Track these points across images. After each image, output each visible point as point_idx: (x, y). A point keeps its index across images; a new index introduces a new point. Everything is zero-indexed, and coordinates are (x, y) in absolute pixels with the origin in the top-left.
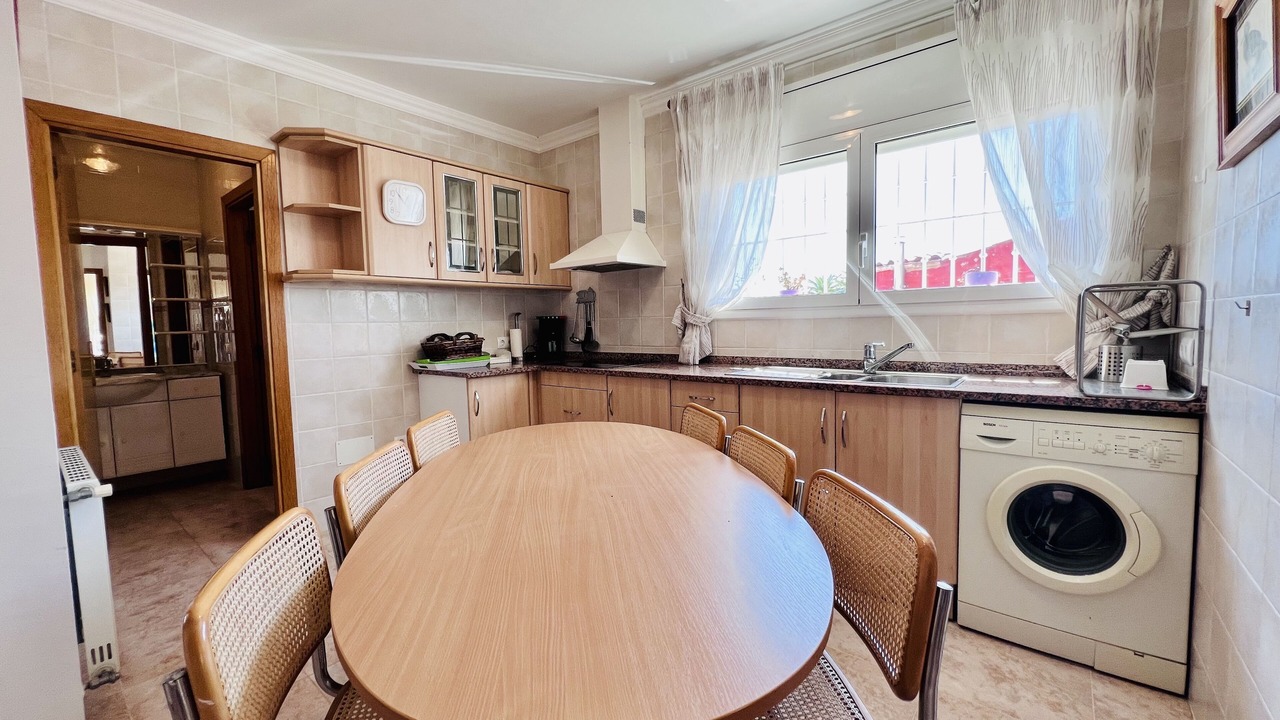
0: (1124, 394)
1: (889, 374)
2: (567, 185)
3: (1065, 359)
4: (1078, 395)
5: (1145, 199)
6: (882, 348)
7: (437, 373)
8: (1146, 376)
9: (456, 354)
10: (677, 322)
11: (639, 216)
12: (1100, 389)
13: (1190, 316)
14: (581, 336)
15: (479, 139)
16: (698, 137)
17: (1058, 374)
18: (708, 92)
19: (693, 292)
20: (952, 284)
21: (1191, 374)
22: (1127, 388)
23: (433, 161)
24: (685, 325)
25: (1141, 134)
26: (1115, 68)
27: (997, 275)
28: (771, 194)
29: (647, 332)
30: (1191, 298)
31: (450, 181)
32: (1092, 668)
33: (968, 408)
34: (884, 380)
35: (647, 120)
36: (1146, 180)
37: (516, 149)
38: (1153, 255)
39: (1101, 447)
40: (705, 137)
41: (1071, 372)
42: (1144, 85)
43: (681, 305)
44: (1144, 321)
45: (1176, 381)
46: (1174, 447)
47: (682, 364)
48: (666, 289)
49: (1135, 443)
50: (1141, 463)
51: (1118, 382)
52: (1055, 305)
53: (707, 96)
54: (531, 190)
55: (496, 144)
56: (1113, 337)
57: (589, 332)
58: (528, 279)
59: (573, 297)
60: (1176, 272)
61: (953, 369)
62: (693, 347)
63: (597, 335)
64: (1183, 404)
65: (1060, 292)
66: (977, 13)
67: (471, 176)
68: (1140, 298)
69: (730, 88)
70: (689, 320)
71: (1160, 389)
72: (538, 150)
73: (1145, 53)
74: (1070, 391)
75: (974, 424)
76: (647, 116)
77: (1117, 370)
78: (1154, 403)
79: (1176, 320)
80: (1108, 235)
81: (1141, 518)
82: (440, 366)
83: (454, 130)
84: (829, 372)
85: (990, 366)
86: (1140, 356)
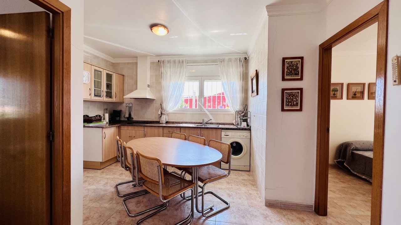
0: (242, 127)
1: (207, 125)
2: (124, 74)
3: (234, 122)
4: (237, 128)
5: (243, 97)
6: (206, 120)
7: (89, 127)
8: (244, 125)
9: (95, 121)
10: (160, 113)
11: (149, 86)
12: (239, 127)
13: (249, 116)
14: (127, 116)
15: (98, 57)
16: (166, 70)
17: (233, 124)
18: (169, 61)
19: (164, 106)
20: (216, 108)
21: (249, 124)
22: (242, 126)
23: (91, 65)
24: (162, 113)
25: (243, 87)
26: (240, 77)
27: (224, 107)
28: (183, 86)
29: (150, 115)
30: (249, 113)
31: (95, 70)
32: (239, 170)
33: (222, 130)
34: (206, 126)
35: (151, 62)
36: (243, 94)
37: (107, 61)
38: (244, 106)
39: (240, 135)
40: (168, 71)
41: (235, 124)
42: (243, 80)
43: (160, 109)
44: (244, 116)
45: (248, 125)
46: (248, 135)
47: (161, 123)
48: (156, 105)
49: (244, 135)
50: (244, 137)
51: (241, 126)
52: (232, 113)
53: (169, 62)
54: (115, 75)
55: (102, 59)
56: (240, 118)
57: (130, 115)
58: (114, 100)
59: (124, 105)
60: (247, 110)
61: (218, 124)
62: (164, 119)
63: (133, 116)
64: (249, 128)
65: (233, 111)
66: (221, 62)
67: (101, 70)
68: (243, 112)
69: (174, 62)
70: (163, 113)
71: (246, 127)
72: (114, 62)
73: (243, 75)
74: (235, 127)
75: (223, 133)
76: (151, 61)
77: (241, 124)
78: (246, 128)
79: (247, 117)
80: (239, 102)
81: (245, 146)
82: (91, 125)
83: (91, 54)
84: (196, 125)
85: (223, 123)
86: (243, 121)
